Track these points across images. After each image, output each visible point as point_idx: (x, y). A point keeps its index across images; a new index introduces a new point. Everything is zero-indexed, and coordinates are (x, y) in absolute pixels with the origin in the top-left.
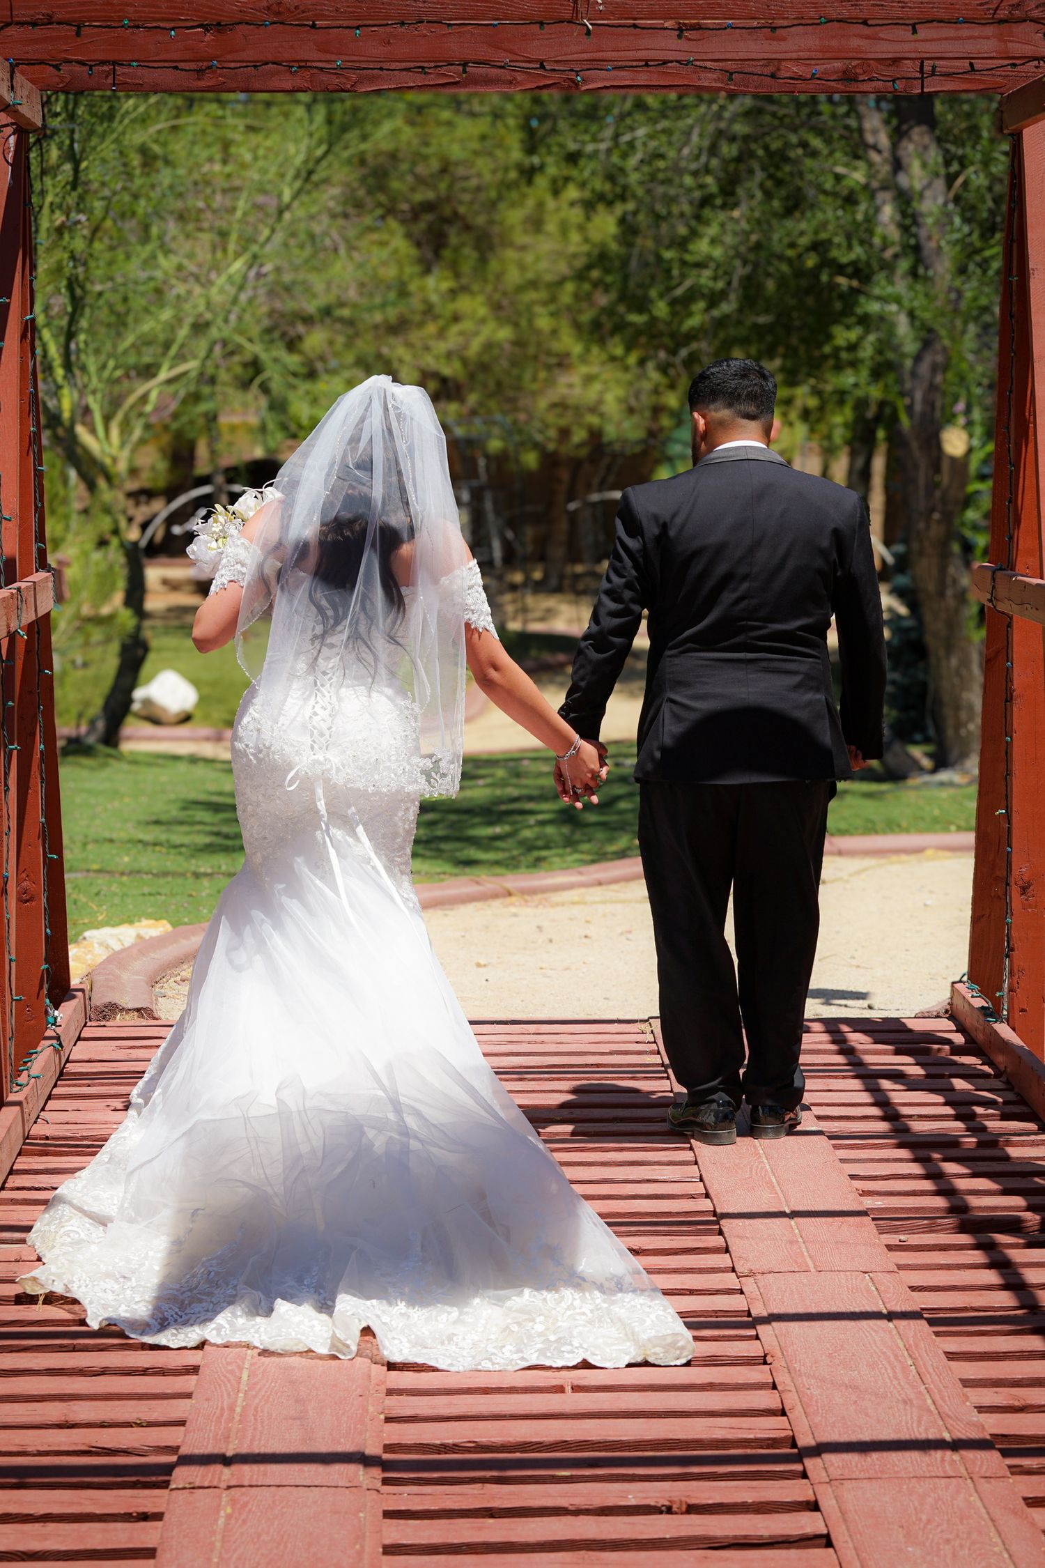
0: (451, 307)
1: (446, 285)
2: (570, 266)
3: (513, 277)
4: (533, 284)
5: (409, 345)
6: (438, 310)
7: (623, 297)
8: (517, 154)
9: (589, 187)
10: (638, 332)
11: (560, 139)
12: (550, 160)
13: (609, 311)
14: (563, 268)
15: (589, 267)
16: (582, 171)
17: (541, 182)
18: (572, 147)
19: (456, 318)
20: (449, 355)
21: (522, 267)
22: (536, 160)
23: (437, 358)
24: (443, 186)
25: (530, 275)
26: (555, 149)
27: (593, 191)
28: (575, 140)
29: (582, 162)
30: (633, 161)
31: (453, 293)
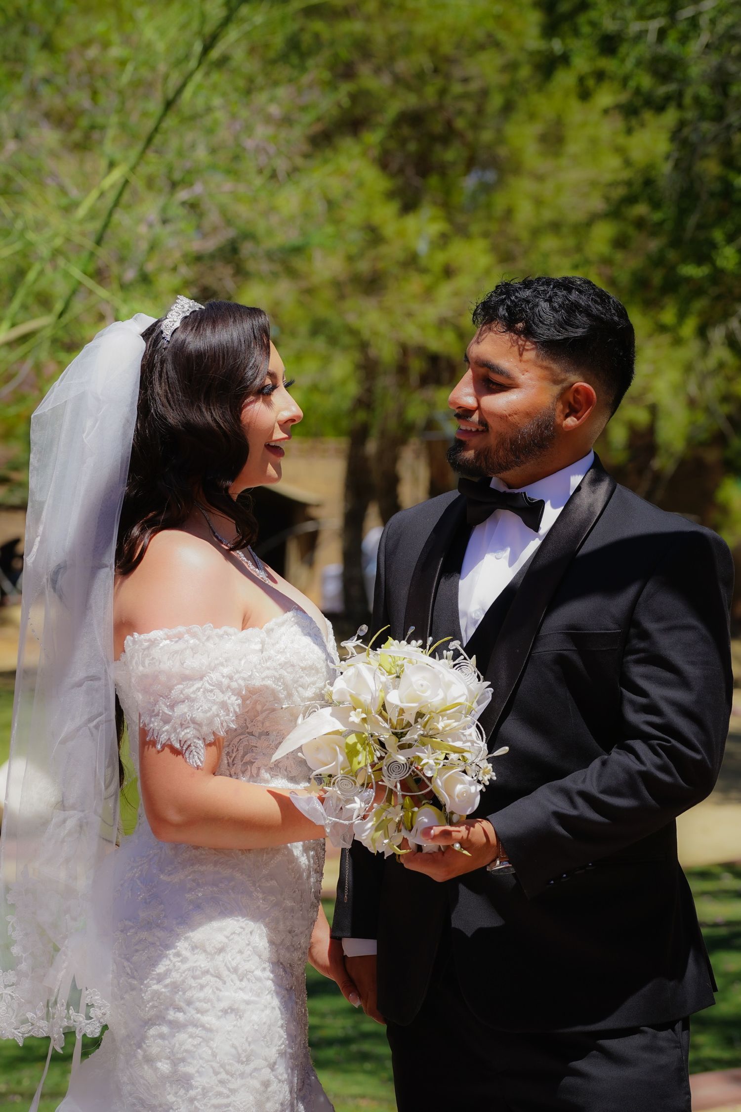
0: (441, 258)
1: (435, 228)
2: (607, 199)
3: (525, 213)
4: (555, 227)
5: (387, 311)
6: (424, 262)
7: (676, 242)
8: (533, 41)
9: (632, 84)
10: (697, 290)
11: (593, 14)
12: (575, 44)
13: (658, 261)
14: (596, 203)
15: (631, 200)
16: (623, 61)
17: (565, 79)
18: (610, 26)
19: (448, 272)
20: (443, 323)
21: (538, 202)
22: (557, 46)
23: (422, 327)
24: (430, 92)
25: (548, 215)
26: (586, 29)
27: (638, 91)
28: (614, 17)
29: (623, 49)
30: (695, 47)
31: (444, 240)
